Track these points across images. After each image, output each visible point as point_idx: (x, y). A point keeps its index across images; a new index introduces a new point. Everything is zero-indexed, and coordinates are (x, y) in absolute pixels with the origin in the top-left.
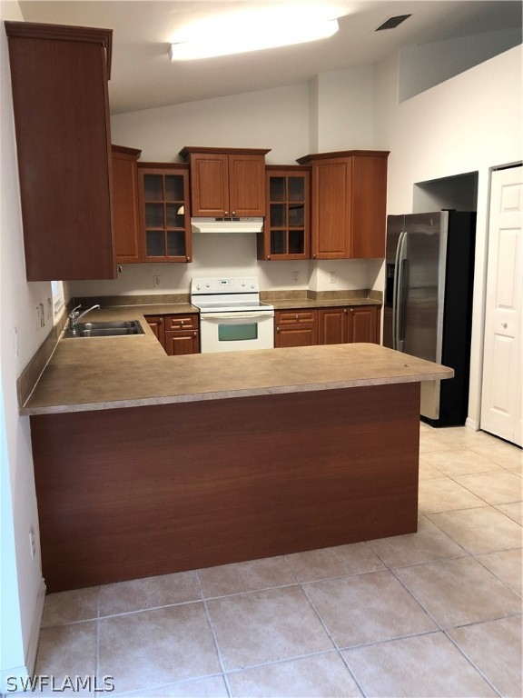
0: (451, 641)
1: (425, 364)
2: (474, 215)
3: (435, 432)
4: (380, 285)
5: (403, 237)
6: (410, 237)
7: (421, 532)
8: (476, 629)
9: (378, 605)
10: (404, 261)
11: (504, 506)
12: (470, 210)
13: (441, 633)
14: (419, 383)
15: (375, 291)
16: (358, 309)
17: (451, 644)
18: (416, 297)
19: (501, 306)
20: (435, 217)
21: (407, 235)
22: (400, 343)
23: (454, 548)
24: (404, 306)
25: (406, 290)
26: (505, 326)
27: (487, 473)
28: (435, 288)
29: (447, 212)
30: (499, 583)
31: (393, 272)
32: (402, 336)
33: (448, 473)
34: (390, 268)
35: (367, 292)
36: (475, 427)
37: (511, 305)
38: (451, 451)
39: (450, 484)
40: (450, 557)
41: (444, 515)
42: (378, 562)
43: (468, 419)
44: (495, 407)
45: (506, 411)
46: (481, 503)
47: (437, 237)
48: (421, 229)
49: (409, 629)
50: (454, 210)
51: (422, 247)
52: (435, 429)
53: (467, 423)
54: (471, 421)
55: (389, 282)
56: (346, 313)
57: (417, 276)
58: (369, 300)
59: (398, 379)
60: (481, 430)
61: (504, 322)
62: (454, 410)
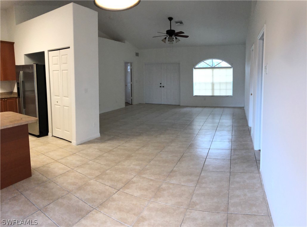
0: (43, 213)
1: (29, 118)
2: (44, 66)
3: (38, 139)
4: (15, 90)
5: (21, 72)
6: (24, 73)
7: (33, 176)
8: (51, 205)
9: (17, 208)
10: (22, 81)
11: (60, 160)
12: (43, 64)
13: (40, 211)
14: (27, 124)
15: (14, 92)
16: (8, 99)
17: (43, 214)
18: (28, 94)
19: (56, 96)
20: (31, 66)
21: (23, 72)
22: (24, 110)
23: (45, 179)
24: (24, 98)
25: (24, 92)
26: (57, 102)
27: (55, 150)
28: (34, 91)
29: (35, 65)
30: (58, 186)
31: (19, 85)
32: (25, 107)
33: (43, 153)
34: (18, 84)
35: (11, 93)
36: (51, 135)
37: (58, 95)
38: (44, 145)
39: (43, 156)
40: (43, 182)
41: (41, 168)
42: (17, 191)
43: (49, 133)
44: (57, 128)
45: (60, 129)
46: (53, 161)
47: (33, 73)
48: (27, 71)
49: (28, 214)
50: (38, 64)
51: (28, 77)
52: (38, 138)
53: (49, 135)
54: (50, 134)
55: (18, 89)
56: (4, 101)
57: (28, 86)
58: (12, 96)
59: (18, 124)
60: (53, 136)
61: (57, 101)
62: (44, 131)
